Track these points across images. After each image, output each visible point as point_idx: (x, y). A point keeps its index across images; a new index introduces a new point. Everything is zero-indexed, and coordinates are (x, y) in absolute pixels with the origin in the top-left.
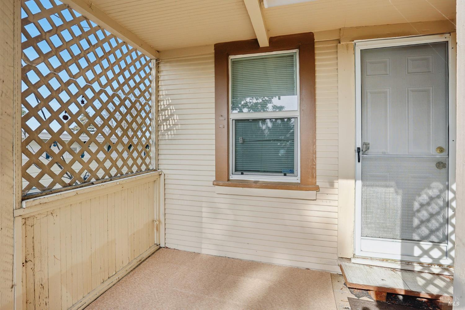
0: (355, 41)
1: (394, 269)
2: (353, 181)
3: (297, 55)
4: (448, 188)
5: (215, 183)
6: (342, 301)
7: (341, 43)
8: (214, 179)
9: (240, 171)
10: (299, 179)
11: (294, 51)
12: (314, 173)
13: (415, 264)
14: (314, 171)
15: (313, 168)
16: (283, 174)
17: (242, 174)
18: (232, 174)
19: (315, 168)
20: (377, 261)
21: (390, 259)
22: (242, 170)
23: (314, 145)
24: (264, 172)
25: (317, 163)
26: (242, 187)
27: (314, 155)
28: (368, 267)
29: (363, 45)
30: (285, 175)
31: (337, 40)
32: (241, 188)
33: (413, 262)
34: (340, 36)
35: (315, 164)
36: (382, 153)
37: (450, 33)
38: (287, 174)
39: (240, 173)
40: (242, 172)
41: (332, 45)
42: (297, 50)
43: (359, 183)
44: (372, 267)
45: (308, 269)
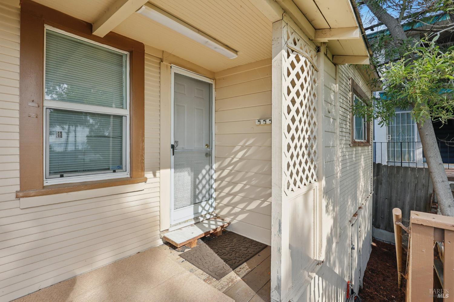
0: (172, 65)
1: (192, 225)
2: (170, 170)
3: (128, 58)
4: (212, 168)
5: (21, 194)
6: (177, 259)
7: (164, 63)
8: (18, 188)
9: (58, 174)
10: (129, 174)
11: (126, 53)
12: (143, 166)
13: (200, 218)
14: (143, 165)
15: (143, 162)
16: (112, 171)
17: (62, 176)
18: (46, 179)
19: (144, 162)
20: (183, 224)
21: (189, 220)
22: (62, 172)
23: (143, 142)
24: (84, 171)
25: (145, 158)
26: (67, 192)
27: (143, 151)
28: (179, 230)
29: (176, 69)
30: (114, 171)
31: (160, 58)
32: (65, 194)
33: (199, 217)
34: (163, 57)
35: (143, 158)
36: (182, 148)
37: (213, 80)
38: (116, 171)
39: (59, 176)
40: (62, 174)
41: (156, 61)
42: (128, 52)
43: (173, 170)
44: (182, 229)
45: (139, 253)
